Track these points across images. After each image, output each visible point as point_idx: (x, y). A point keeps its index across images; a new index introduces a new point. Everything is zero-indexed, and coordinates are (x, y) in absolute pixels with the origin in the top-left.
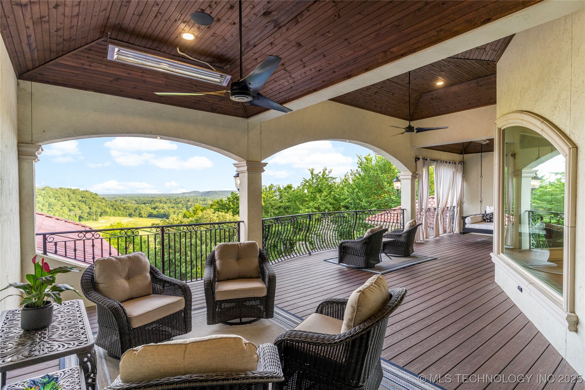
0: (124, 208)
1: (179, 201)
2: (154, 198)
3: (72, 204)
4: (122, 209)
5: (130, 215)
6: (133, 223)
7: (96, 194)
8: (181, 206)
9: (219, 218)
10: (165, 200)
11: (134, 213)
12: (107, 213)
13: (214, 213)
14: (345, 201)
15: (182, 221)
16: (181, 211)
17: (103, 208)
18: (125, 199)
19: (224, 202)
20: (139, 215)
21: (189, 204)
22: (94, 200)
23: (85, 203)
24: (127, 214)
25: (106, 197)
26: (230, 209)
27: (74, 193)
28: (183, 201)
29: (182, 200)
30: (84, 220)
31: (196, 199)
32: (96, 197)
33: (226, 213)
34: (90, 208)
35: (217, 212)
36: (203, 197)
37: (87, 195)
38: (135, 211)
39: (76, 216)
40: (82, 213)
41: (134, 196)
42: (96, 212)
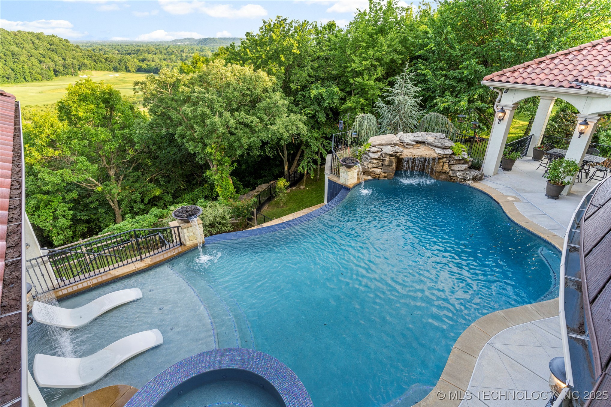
0: (106, 60)
1: (171, 51)
2: (140, 46)
3: (41, 54)
4: (103, 60)
5: (115, 69)
6: (121, 79)
7: (66, 40)
8: (174, 58)
9: (234, 73)
10: (154, 49)
11: (119, 66)
12: (87, 65)
13: (226, 66)
14: (425, 49)
15: (179, 78)
16: (175, 64)
17: (80, 59)
18: (104, 48)
19: (237, 49)
20: (126, 69)
21: (184, 55)
22: (66, 48)
23: (56, 53)
24: (111, 67)
25: (80, 45)
26: (247, 60)
27: (38, 39)
28: (176, 52)
29: (174, 50)
30: (61, 74)
31: (192, 49)
32: (68, 44)
33: (243, 65)
34: (64, 59)
35: (229, 64)
36: (200, 46)
37: (56, 41)
38: (119, 64)
39: (49, 69)
40: (56, 65)
41: (115, 44)
42: (72, 64)
